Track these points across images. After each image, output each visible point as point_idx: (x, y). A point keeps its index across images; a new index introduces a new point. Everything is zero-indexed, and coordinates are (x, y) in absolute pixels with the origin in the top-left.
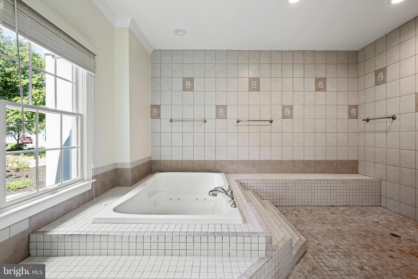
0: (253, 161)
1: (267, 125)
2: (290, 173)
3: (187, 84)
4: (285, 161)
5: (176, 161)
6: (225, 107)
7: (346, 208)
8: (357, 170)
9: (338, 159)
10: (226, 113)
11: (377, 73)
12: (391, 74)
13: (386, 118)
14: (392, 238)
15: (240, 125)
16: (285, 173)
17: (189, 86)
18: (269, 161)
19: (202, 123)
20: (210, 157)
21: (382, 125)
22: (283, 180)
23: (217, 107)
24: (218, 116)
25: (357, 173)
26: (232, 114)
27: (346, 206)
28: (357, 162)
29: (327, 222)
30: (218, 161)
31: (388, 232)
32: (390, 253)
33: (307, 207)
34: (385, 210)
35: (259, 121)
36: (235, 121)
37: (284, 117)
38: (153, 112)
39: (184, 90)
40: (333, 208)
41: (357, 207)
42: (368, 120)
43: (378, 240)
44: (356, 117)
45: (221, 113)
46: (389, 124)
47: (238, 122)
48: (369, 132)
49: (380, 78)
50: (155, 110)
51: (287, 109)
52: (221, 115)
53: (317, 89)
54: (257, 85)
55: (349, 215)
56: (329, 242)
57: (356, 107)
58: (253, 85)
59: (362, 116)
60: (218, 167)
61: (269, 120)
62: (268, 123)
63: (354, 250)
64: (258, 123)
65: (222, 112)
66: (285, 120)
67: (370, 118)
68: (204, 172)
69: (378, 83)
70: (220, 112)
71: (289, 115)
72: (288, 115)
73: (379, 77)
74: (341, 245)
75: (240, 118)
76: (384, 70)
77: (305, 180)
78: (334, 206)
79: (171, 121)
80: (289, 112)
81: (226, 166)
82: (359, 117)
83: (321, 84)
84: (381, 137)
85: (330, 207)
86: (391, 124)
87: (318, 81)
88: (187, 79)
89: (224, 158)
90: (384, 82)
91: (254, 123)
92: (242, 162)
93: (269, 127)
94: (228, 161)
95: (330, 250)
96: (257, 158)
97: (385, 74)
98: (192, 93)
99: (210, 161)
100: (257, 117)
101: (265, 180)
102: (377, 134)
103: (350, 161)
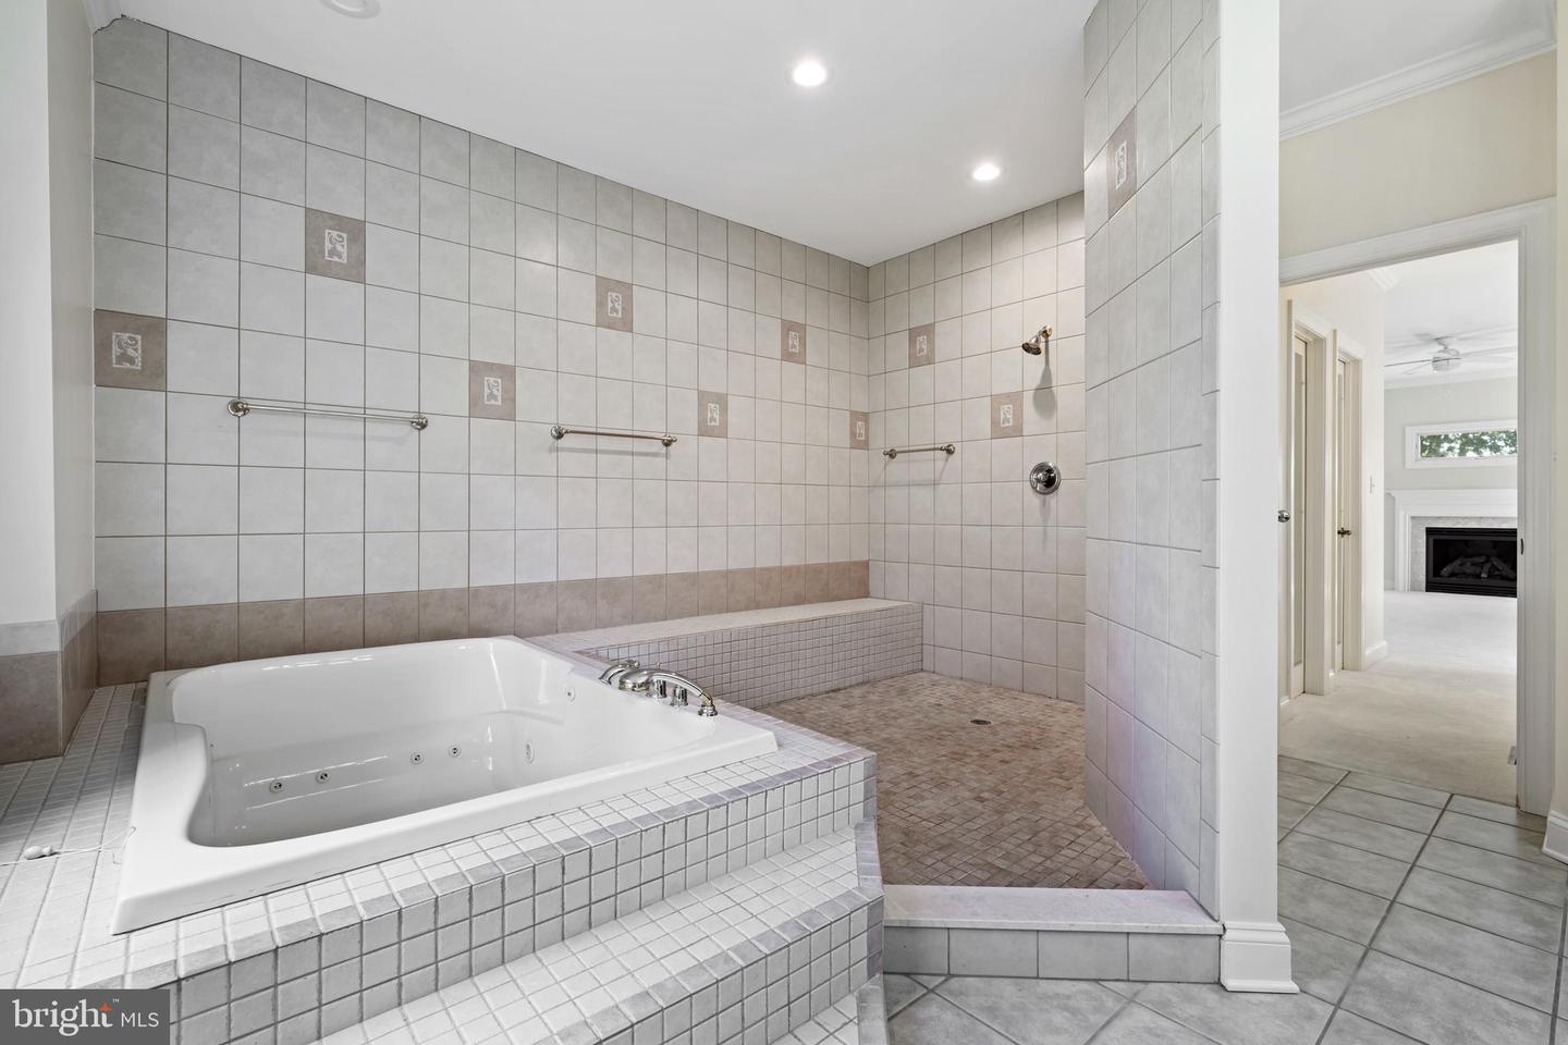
0: (609, 582)
1: (656, 455)
2: (720, 612)
3: (328, 246)
4: (707, 573)
5: (268, 604)
6: (508, 373)
7: (865, 688)
8: (866, 585)
9: (831, 561)
10: (510, 398)
11: (913, 334)
12: (944, 343)
13: (935, 449)
14: (978, 728)
15: (563, 449)
16: (706, 614)
17: (340, 257)
18: (660, 577)
19: (407, 428)
20: (443, 574)
21: (924, 467)
22: (722, 631)
23: (477, 369)
24: (476, 407)
25: (866, 595)
26: (537, 403)
27: (863, 683)
28: (865, 565)
29: (853, 730)
30: (477, 590)
31: (966, 719)
32: (997, 756)
33: (783, 706)
34: (936, 677)
35: (629, 436)
36: (548, 430)
37: (704, 431)
38: (116, 351)
39: (310, 268)
40: (840, 695)
41: (884, 682)
42: (892, 454)
43: (963, 738)
44: (865, 445)
45: (492, 396)
46: (940, 464)
47: (560, 436)
48: (897, 485)
49: (921, 350)
50: (129, 344)
51: (713, 406)
52: (493, 402)
53: (787, 356)
54: (623, 308)
55: (881, 703)
56: (891, 770)
57: (865, 417)
58: (610, 305)
59: (879, 444)
60: (478, 615)
61: (661, 436)
62: (658, 446)
63: (943, 769)
64: (627, 444)
65: (495, 392)
66: (706, 440)
67: (897, 450)
68: (417, 639)
69: (915, 362)
70: (487, 391)
71: (717, 424)
72: (713, 423)
73: (918, 347)
74: (916, 768)
75: (567, 422)
76: (928, 330)
77: (778, 625)
78: (839, 690)
79: (238, 407)
80: (717, 416)
81: (512, 607)
82: (872, 444)
83: (794, 340)
84: (922, 496)
85: (832, 694)
86: (945, 466)
87: (789, 330)
88: (331, 223)
89: (504, 578)
90: (930, 360)
91: (616, 444)
92: (572, 586)
93: (661, 461)
94: (521, 586)
95: (906, 785)
96: (622, 570)
97: (931, 342)
98: (355, 289)
99: (443, 595)
100: (621, 424)
101: (673, 638)
102: (913, 490)
103: (854, 563)
